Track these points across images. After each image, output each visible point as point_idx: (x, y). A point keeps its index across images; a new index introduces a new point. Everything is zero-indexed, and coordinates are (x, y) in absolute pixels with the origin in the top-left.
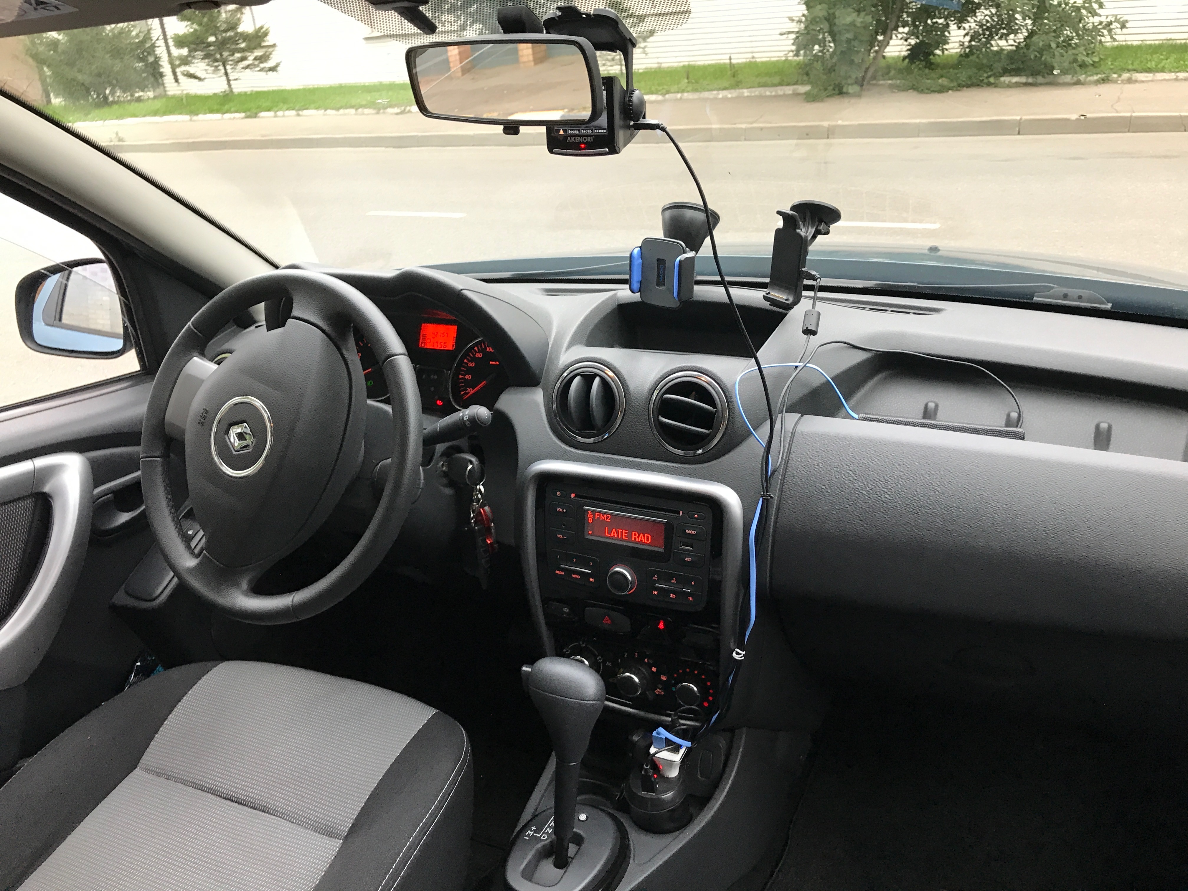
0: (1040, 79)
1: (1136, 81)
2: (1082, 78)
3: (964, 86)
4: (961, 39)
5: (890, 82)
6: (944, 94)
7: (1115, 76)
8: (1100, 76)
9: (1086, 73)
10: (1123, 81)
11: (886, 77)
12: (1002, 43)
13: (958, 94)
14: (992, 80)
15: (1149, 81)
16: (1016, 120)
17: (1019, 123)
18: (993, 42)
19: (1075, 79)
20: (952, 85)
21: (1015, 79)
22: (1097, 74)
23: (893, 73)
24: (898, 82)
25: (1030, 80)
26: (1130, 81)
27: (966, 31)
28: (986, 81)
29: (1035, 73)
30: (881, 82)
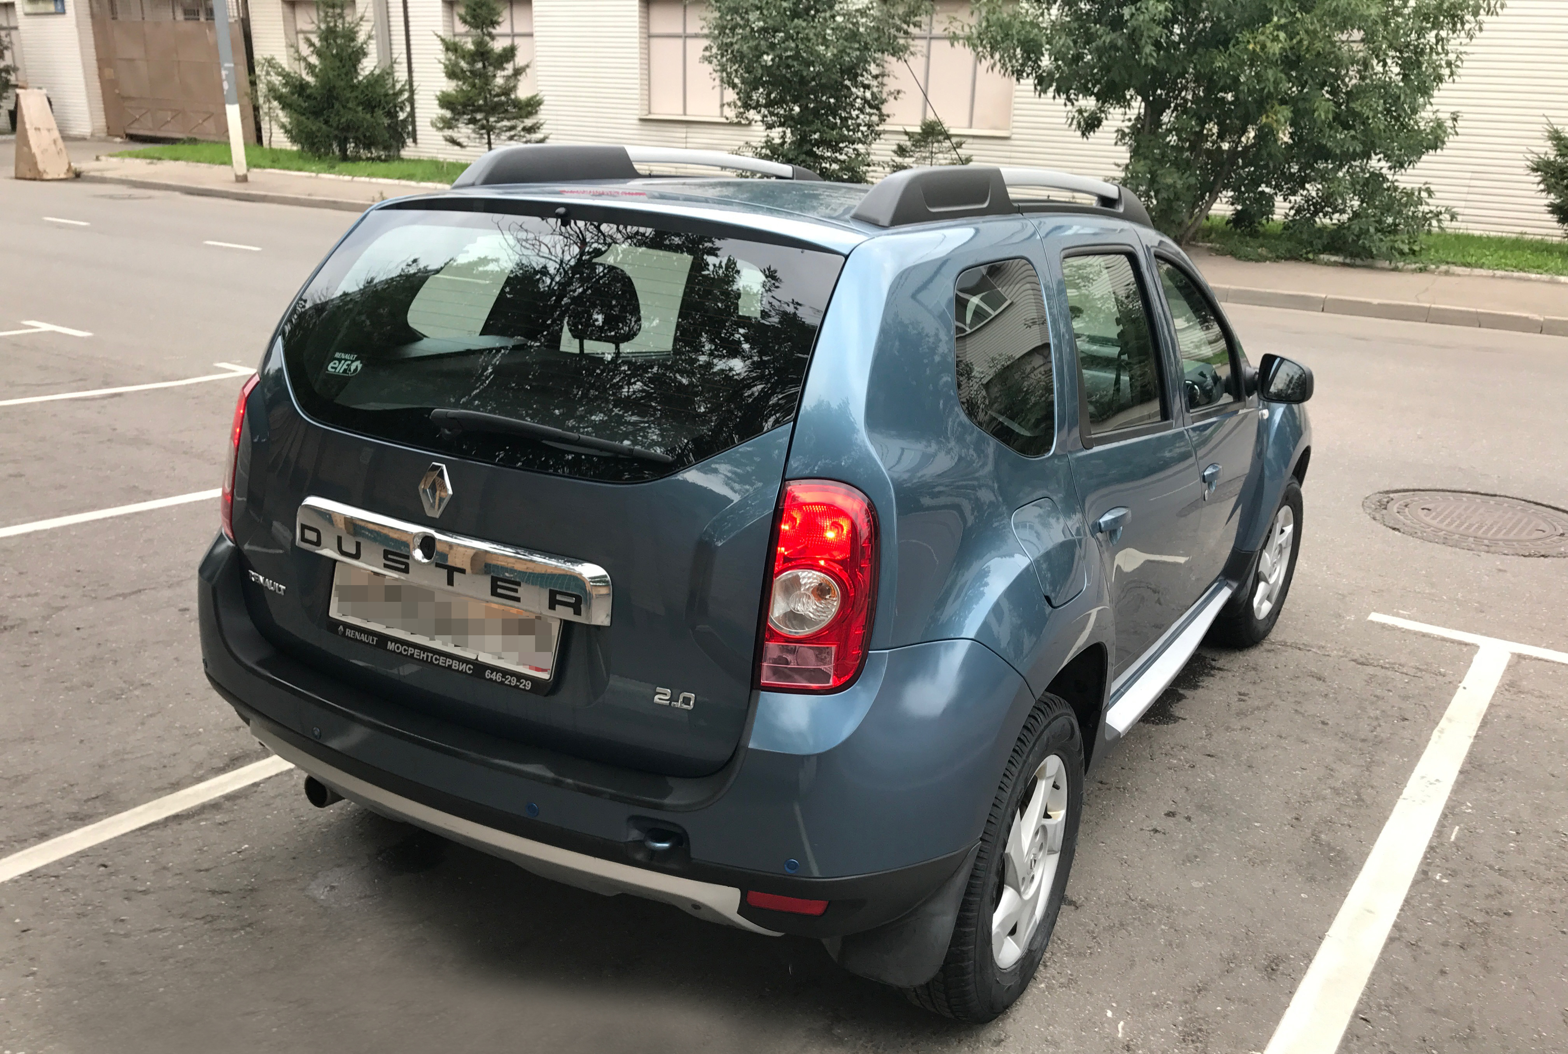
0: (1358, 261)
1: (1453, 274)
2: (1400, 265)
3: (1282, 258)
4: (1287, 211)
5: (1209, 245)
6: (1262, 264)
7: (1433, 267)
8: (1417, 265)
9: (1404, 261)
10: (1440, 273)
11: (1206, 239)
12: (1327, 221)
13: (1275, 265)
14: (1311, 256)
15: (1465, 275)
16: (1321, 298)
17: (1324, 301)
18: (1317, 220)
19: (1393, 265)
20: (1270, 255)
21: (1333, 258)
22: (1415, 263)
23: (1213, 236)
24: (1218, 246)
25: (1348, 261)
26: (1447, 273)
27: (1291, 205)
28: (1304, 256)
29: (1353, 255)
30: (1201, 244)
